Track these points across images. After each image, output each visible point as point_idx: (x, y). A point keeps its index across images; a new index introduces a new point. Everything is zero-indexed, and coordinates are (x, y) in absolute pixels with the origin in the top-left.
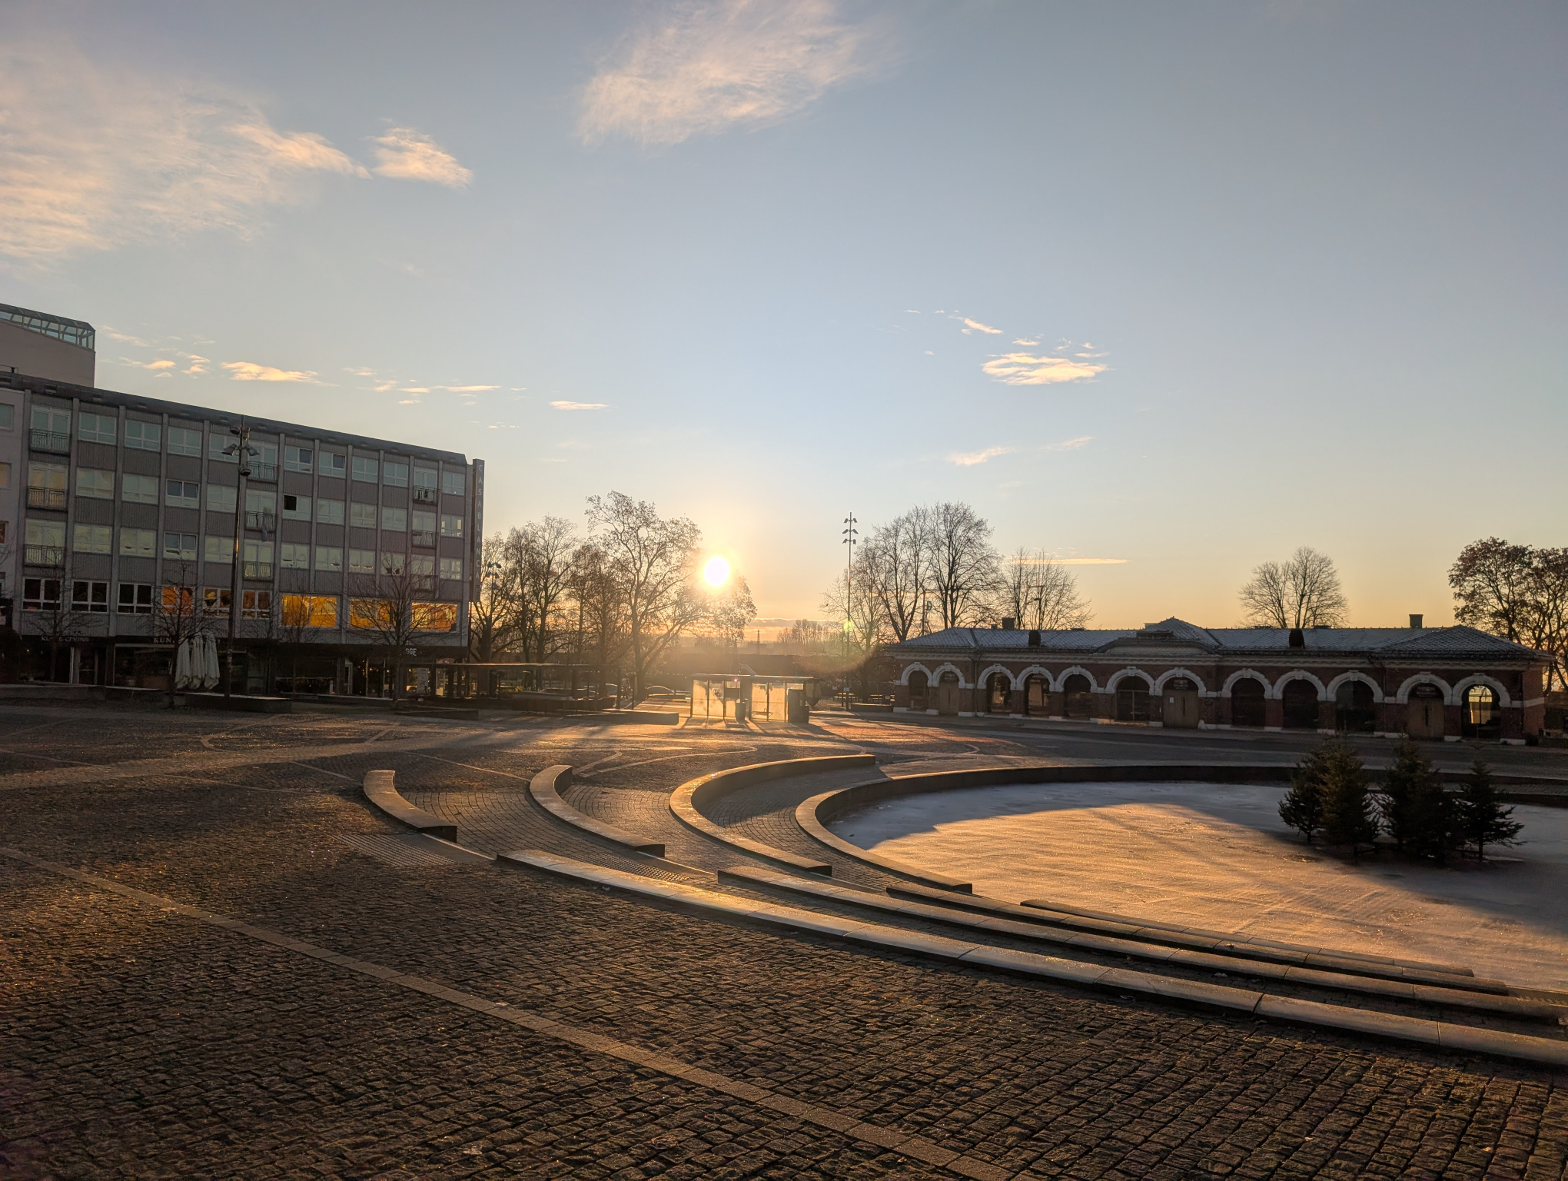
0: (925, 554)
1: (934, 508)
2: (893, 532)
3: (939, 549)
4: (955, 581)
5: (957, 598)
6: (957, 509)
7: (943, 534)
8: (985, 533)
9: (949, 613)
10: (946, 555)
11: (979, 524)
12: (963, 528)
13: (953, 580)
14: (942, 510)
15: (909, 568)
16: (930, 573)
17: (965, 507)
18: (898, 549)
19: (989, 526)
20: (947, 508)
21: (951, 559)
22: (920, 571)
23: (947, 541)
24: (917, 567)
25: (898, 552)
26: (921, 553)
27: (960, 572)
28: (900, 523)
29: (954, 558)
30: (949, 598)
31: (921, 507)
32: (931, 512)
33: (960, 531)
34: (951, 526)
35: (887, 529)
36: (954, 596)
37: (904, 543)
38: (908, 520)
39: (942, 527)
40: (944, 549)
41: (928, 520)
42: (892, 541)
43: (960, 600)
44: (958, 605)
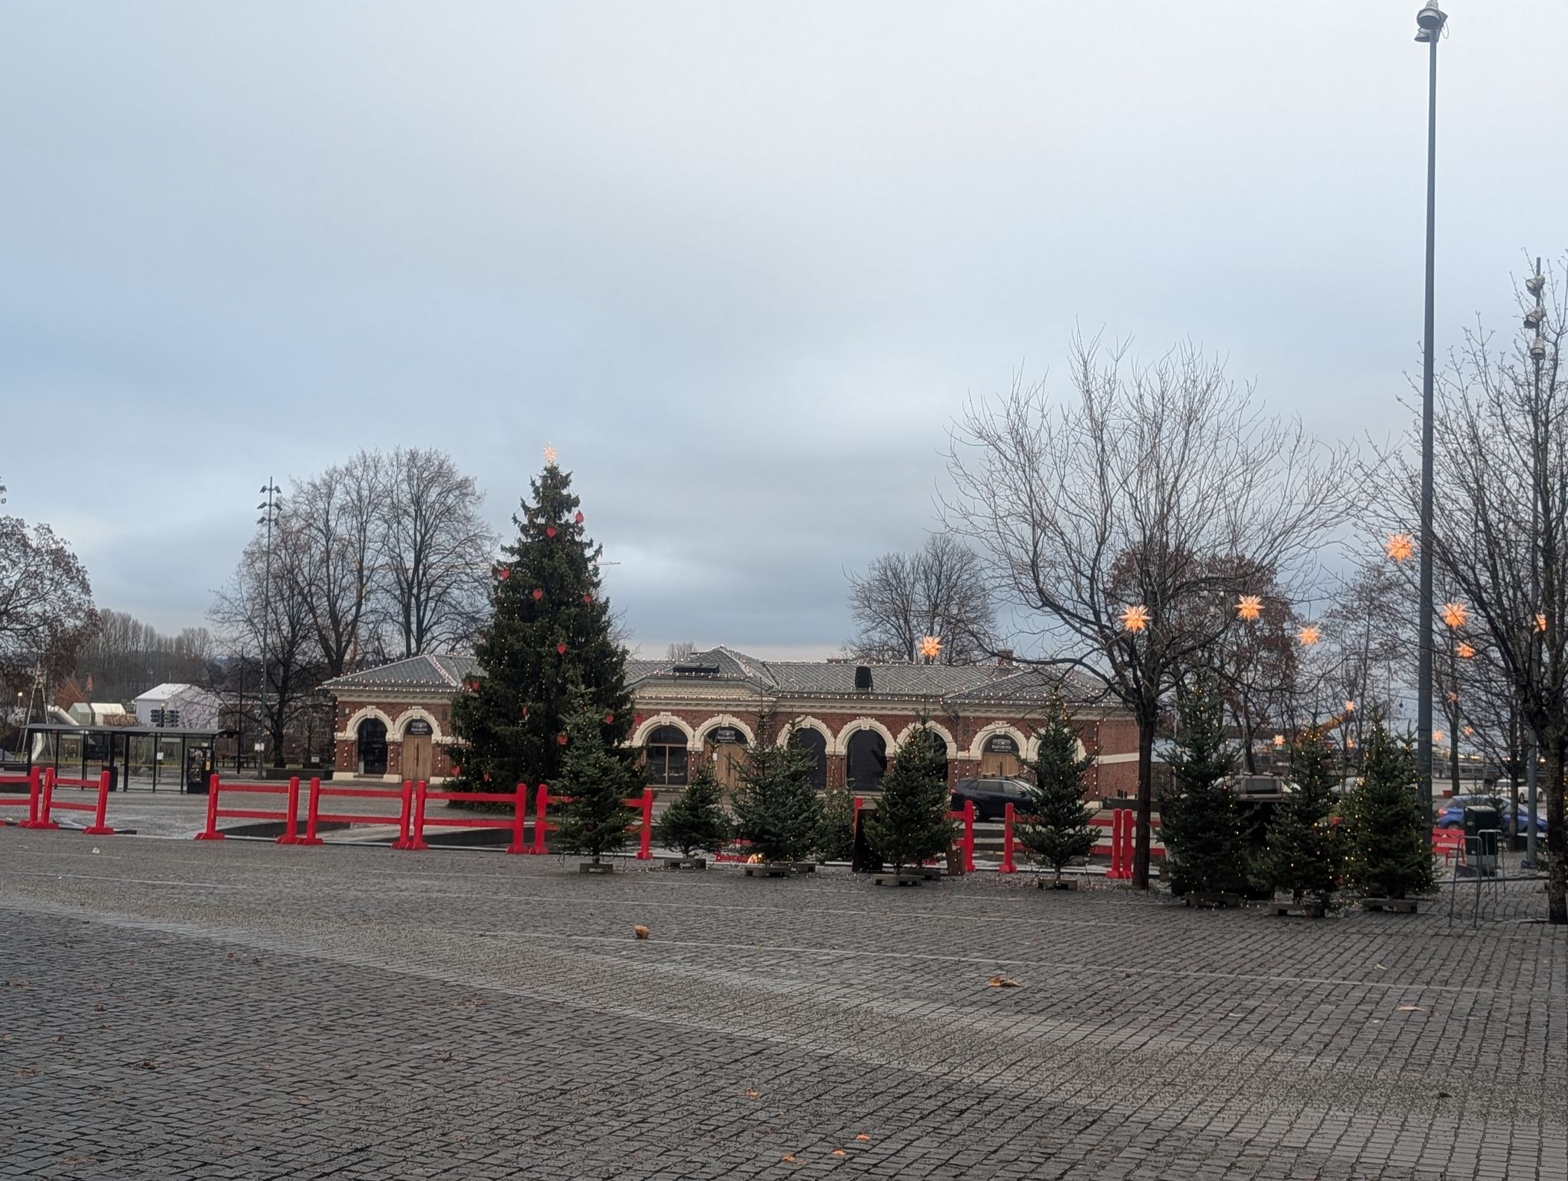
0: (376, 528)
1: (392, 455)
2: (324, 490)
3: (399, 523)
4: (424, 574)
5: (427, 600)
6: (428, 460)
7: (406, 499)
8: (472, 499)
9: (414, 627)
10: (411, 532)
11: (463, 485)
12: (438, 490)
13: (421, 572)
14: (404, 460)
15: (350, 549)
16: (382, 560)
17: (442, 457)
18: (332, 517)
19: (478, 488)
20: (413, 457)
21: (419, 539)
22: (368, 554)
23: (412, 510)
24: (363, 549)
25: (332, 524)
26: (370, 527)
27: (432, 559)
28: (336, 476)
29: (423, 538)
30: (413, 600)
31: (370, 452)
32: (386, 462)
33: (433, 495)
34: (418, 486)
35: (314, 486)
36: (423, 597)
37: (342, 509)
38: (349, 472)
39: (405, 486)
40: (408, 522)
41: (382, 474)
42: (321, 505)
43: (432, 604)
44: (428, 614)
